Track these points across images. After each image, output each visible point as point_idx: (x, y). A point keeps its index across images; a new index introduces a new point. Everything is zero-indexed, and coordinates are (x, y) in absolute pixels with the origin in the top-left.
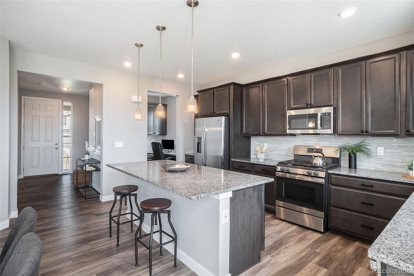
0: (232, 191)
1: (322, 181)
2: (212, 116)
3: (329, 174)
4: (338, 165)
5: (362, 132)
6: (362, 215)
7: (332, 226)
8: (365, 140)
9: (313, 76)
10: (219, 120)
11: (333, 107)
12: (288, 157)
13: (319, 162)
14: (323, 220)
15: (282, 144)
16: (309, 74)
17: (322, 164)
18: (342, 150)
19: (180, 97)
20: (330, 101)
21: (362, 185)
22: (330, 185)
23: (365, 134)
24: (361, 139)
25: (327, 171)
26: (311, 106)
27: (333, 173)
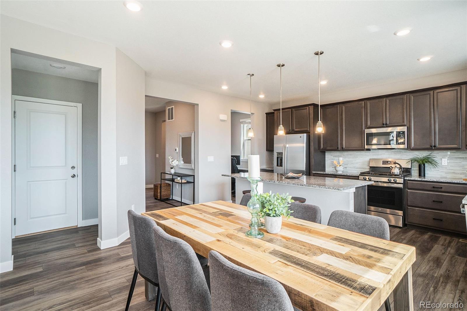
0: (355, 188)
1: (401, 186)
2: (291, 133)
3: (406, 181)
4: (410, 174)
5: (431, 147)
6: (434, 211)
7: (408, 222)
8: (432, 153)
9: (388, 101)
10: (301, 137)
11: (406, 127)
12: (362, 169)
13: (396, 171)
14: (402, 217)
15: (357, 159)
16: (385, 99)
17: (399, 173)
18: (412, 161)
19: (255, 114)
20: (403, 122)
21: (433, 187)
22: (406, 189)
23: (433, 148)
24: (428, 152)
25: (404, 178)
26: (387, 126)
27: (409, 179)
